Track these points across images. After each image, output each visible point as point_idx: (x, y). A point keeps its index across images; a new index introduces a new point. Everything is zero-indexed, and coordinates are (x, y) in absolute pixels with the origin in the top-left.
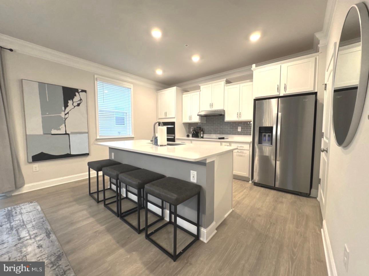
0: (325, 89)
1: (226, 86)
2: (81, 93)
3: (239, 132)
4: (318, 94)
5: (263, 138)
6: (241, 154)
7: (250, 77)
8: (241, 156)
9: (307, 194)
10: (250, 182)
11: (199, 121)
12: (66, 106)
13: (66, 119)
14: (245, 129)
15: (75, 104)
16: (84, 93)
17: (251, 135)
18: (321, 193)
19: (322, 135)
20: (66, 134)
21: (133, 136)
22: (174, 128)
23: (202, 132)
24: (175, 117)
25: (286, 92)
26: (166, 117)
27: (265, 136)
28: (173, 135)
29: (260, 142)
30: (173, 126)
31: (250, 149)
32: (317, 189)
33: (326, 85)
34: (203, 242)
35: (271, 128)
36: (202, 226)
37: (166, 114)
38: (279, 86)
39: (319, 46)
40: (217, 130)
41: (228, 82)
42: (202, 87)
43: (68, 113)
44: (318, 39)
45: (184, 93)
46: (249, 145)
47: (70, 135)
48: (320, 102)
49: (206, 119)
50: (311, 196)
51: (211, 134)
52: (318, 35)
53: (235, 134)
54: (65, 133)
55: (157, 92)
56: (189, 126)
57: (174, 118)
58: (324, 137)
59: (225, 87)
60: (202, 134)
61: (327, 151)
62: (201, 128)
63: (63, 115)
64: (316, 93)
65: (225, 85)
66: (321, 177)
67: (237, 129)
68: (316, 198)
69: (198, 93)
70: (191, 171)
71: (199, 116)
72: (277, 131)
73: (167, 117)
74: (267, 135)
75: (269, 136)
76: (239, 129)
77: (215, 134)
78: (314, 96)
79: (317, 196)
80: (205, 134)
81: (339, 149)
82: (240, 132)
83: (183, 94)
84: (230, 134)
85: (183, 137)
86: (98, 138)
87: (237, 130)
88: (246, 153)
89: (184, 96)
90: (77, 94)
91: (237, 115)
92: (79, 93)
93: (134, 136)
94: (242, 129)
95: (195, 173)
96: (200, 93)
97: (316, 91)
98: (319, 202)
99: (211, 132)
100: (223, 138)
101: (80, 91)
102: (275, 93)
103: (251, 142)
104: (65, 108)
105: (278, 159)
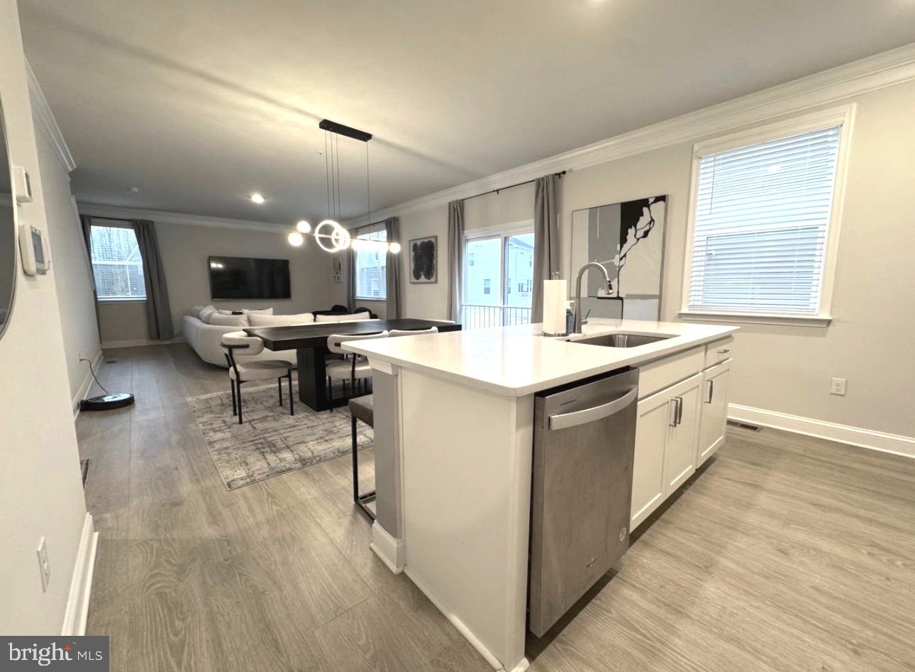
2: (653, 206)
13: (620, 268)
15: (640, 234)
20: (618, 298)
43: (625, 256)
47: (625, 301)
54: (616, 296)
63: (616, 260)
86: (685, 310)
90: (645, 210)
92: (648, 206)
101: (651, 200)
104: (621, 247)
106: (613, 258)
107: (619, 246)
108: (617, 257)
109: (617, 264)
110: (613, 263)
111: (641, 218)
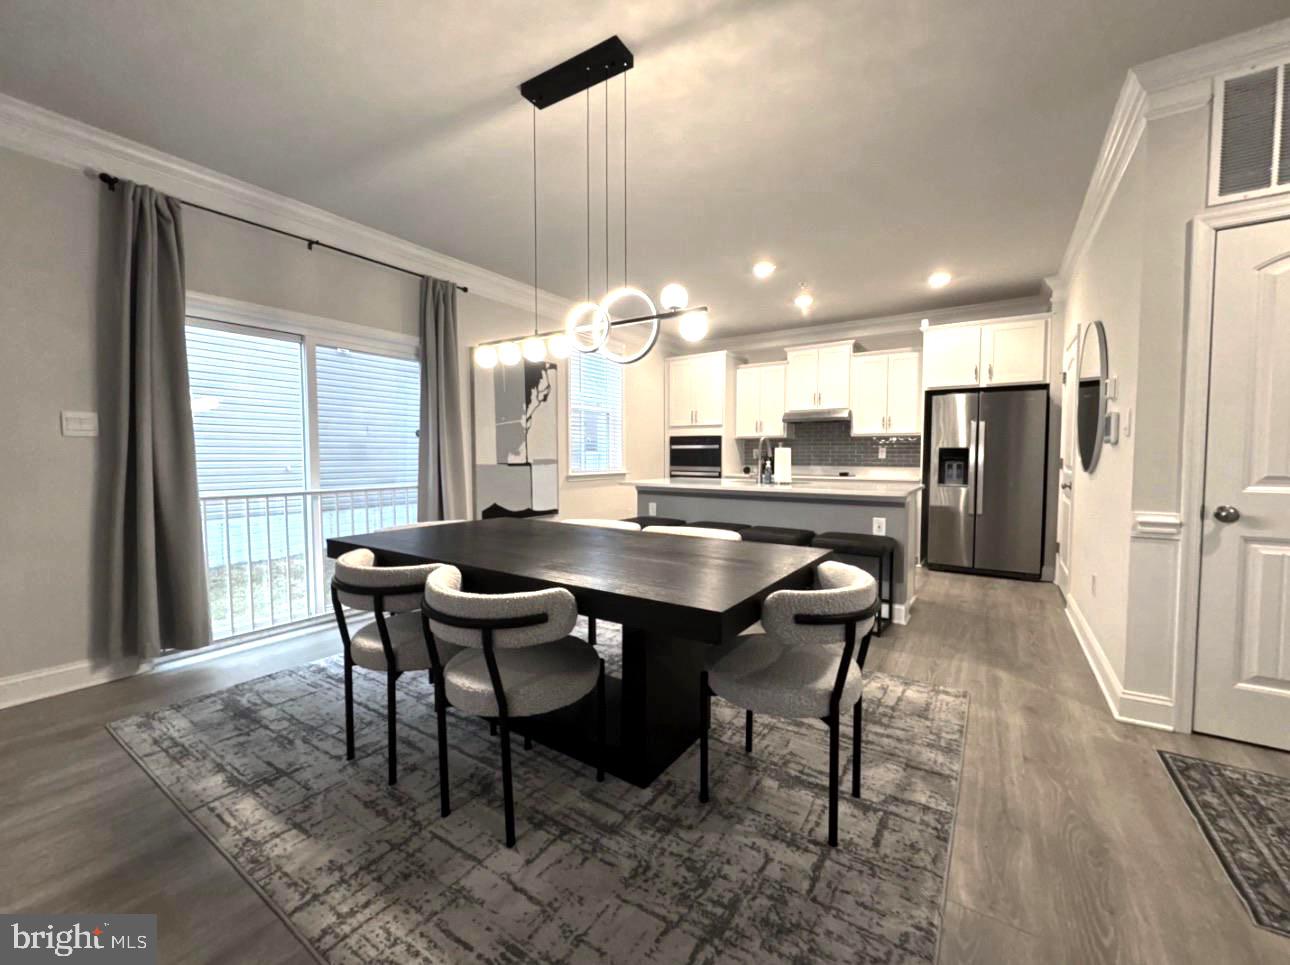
0: (1064, 382)
1: (854, 357)
2: (549, 371)
3: (880, 460)
4: (1052, 388)
5: (948, 472)
7: (915, 341)
9: (1035, 575)
11: (783, 434)
12: (528, 401)
13: (527, 430)
14: (895, 453)
15: (541, 397)
16: (553, 370)
17: (919, 466)
18: (1060, 566)
19: (1060, 464)
20: (528, 464)
21: (623, 470)
22: (720, 449)
24: (720, 424)
25: (993, 380)
26: (695, 424)
27: (950, 467)
28: (717, 469)
30: (716, 446)
32: (1053, 564)
33: (1065, 374)
34: (899, 626)
35: (965, 452)
36: (895, 603)
37: (694, 416)
38: (978, 369)
39: (1052, 300)
41: (858, 348)
42: (792, 354)
43: (530, 417)
44: (1049, 288)
45: (741, 366)
47: (534, 467)
48: (1056, 402)
49: (795, 429)
50: (1043, 579)
51: (809, 464)
52: (1050, 282)
53: (871, 465)
54: (524, 461)
55: (668, 359)
56: (746, 445)
57: (719, 426)
58: (1064, 467)
59: (852, 358)
61: (1070, 487)
63: (523, 421)
64: (1046, 387)
65: (851, 353)
66: (1059, 539)
67: (877, 452)
68: (1051, 582)
69: (782, 367)
70: (875, 519)
71: (786, 423)
72: (977, 457)
73: (698, 424)
74: (955, 465)
75: (959, 467)
76: (882, 455)
78: (1045, 392)
79: (1054, 578)
81: (1086, 475)
82: (884, 460)
83: (739, 368)
84: (858, 465)
85: (737, 472)
86: (571, 474)
87: (878, 457)
89: (738, 371)
90: (543, 372)
91: (881, 423)
92: (546, 370)
93: (628, 469)
94: (887, 452)
95: (883, 520)
96: (785, 369)
97: (1048, 382)
98: (1058, 587)
99: (810, 460)
100: (845, 474)
101: (548, 366)
102: (971, 382)
104: (527, 407)
105: (980, 511)
106: (520, 418)
107: (524, 406)
108: (524, 418)
109: (524, 425)
110: (520, 424)
111: (541, 381)
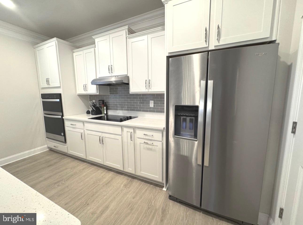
1: (129, 38)
3: (151, 107)
6: (150, 147)
8: (151, 149)
10: (165, 189)
11: (96, 92)
14: (158, 103)
22: (61, 101)
23: (105, 108)
24: (59, 86)
25: (220, 41)
26: (49, 87)
27: (185, 120)
28: (61, 114)
29: (177, 132)
30: (58, 100)
31: (162, 140)
37: (48, 81)
38: (208, 30)
40: (124, 105)
41: (131, 32)
42: (96, 40)
45: (75, 50)
46: (161, 134)
49: (110, 89)
51: (117, 109)
53: (147, 111)
55: (34, 47)
59: (128, 40)
60: (105, 110)
62: (105, 101)
65: (127, 35)
67: (149, 103)
69: (93, 50)
71: (97, 85)
73: (51, 86)
74: (188, 119)
75: (191, 121)
76: (152, 104)
77: (122, 110)
80: (110, 109)
82: (153, 108)
83: (73, 52)
84: (140, 111)
87: (149, 105)
88: (157, 146)
89: (75, 54)
91: (145, 85)
94: (154, 103)
96: (95, 50)
102: (201, 44)
103: (164, 128)
105: (206, 163)
